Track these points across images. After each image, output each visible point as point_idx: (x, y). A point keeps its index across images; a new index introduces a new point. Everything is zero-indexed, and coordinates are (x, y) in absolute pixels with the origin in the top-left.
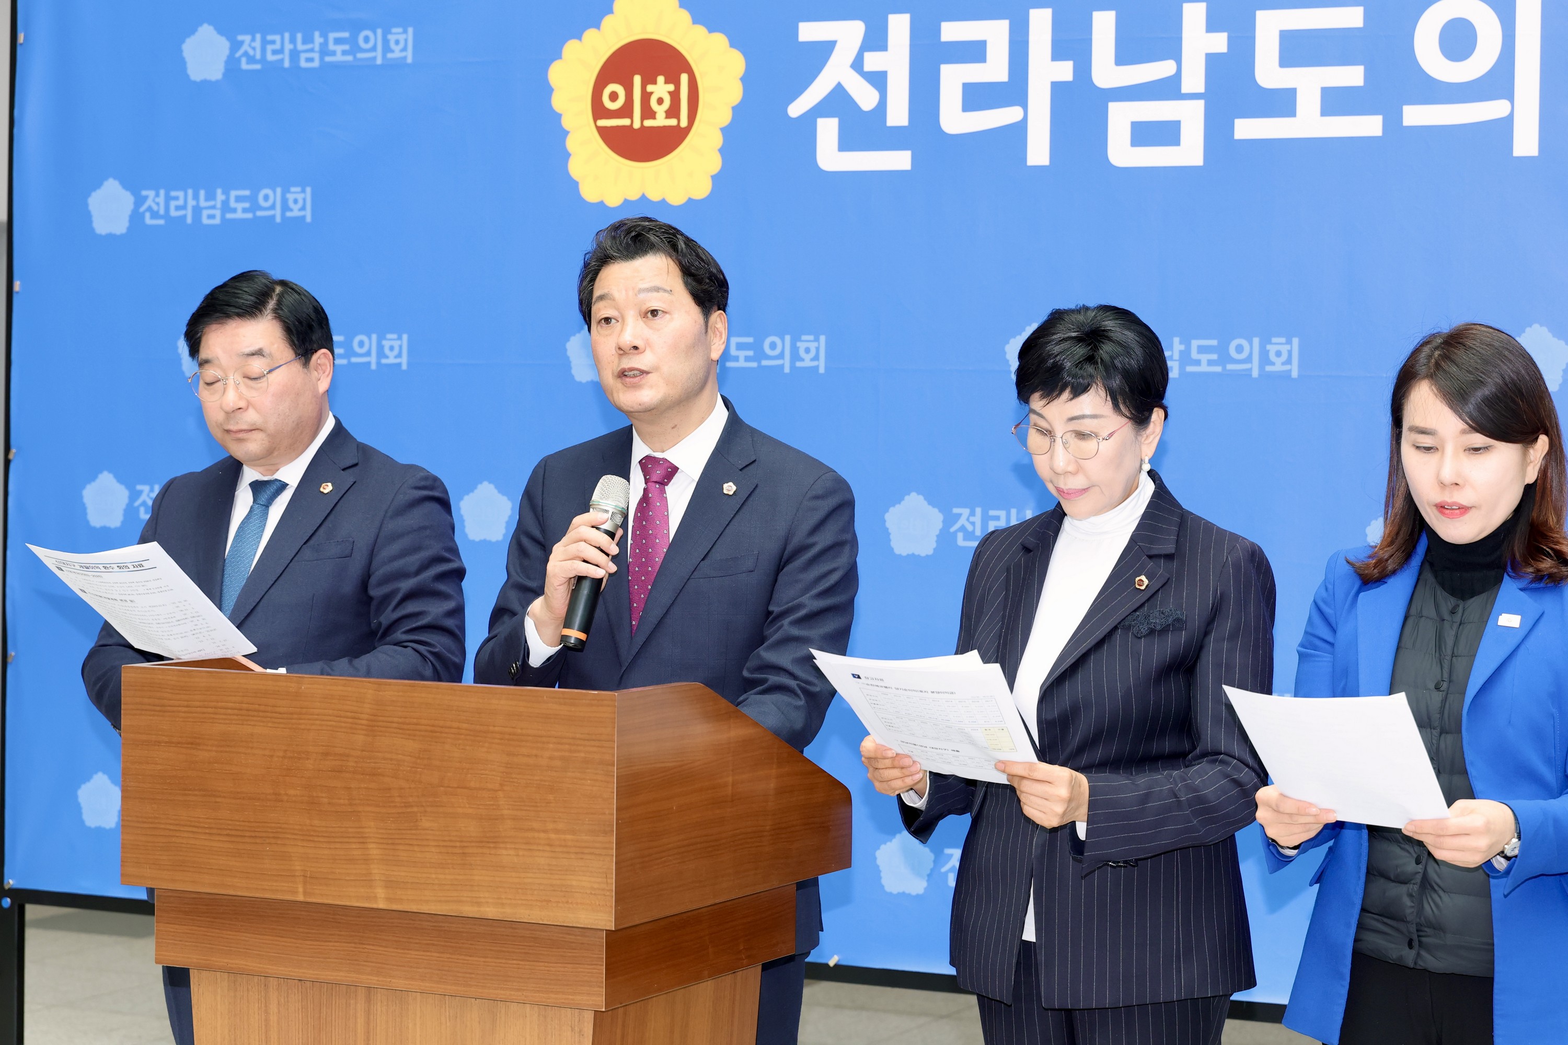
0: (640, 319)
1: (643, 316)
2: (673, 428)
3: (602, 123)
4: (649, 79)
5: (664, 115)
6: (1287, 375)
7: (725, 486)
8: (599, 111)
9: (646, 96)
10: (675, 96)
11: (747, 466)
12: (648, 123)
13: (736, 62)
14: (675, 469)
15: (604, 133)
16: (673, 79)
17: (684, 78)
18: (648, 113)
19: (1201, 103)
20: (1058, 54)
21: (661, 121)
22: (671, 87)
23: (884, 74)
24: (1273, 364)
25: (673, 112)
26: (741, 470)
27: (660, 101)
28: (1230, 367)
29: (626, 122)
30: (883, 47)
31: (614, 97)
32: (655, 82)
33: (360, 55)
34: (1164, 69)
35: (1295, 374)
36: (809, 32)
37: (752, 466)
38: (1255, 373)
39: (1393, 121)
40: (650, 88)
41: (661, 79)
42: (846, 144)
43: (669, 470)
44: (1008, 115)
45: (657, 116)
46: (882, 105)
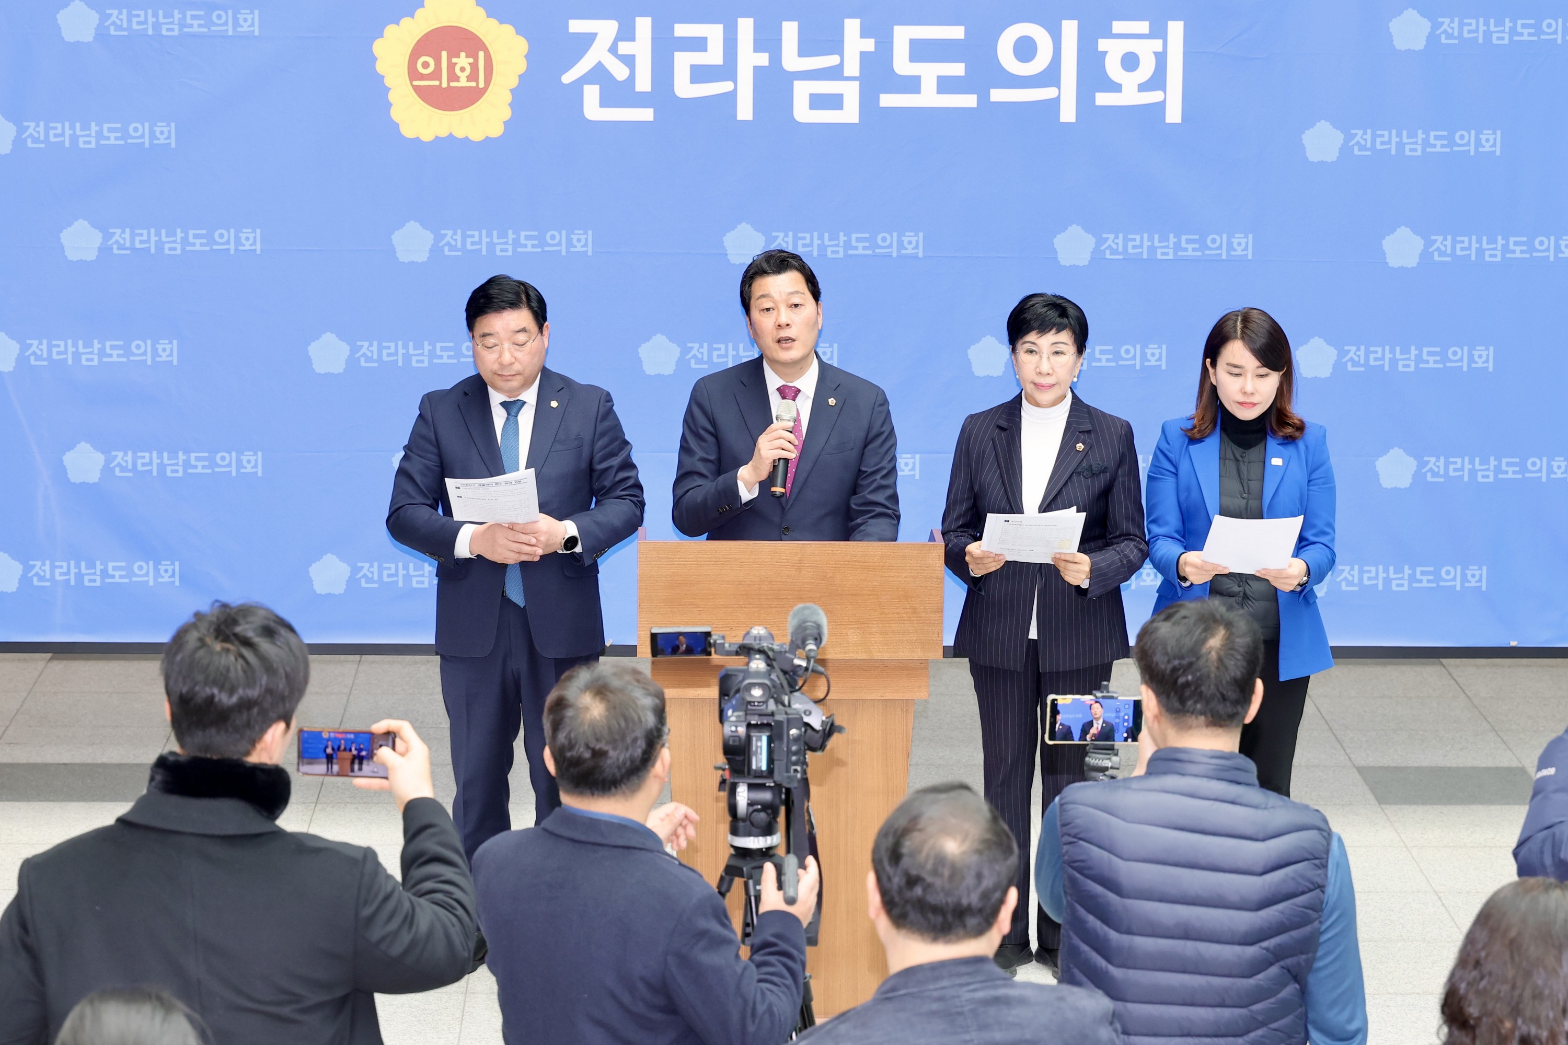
0: (788, 309)
1: (789, 307)
2: (800, 369)
3: (416, 83)
4: (453, 54)
5: (466, 79)
6: (915, 257)
7: (829, 401)
8: (414, 74)
9: (451, 66)
10: (475, 67)
11: (837, 389)
12: (453, 84)
13: (521, 45)
14: (799, 391)
15: (417, 89)
16: (473, 54)
17: (481, 55)
18: (453, 77)
19: (857, 83)
20: (758, 48)
21: (463, 82)
22: (471, 60)
23: (632, 57)
24: (906, 249)
25: (473, 76)
26: (834, 390)
27: (463, 69)
28: (877, 251)
29: (437, 83)
30: (633, 39)
31: (426, 65)
32: (458, 57)
33: (213, 28)
34: (832, 60)
35: (921, 255)
36: (577, 26)
37: (840, 387)
38: (895, 254)
39: (984, 98)
40: (454, 60)
41: (463, 54)
42: (605, 102)
44: (724, 87)
45: (461, 79)
46: (632, 77)
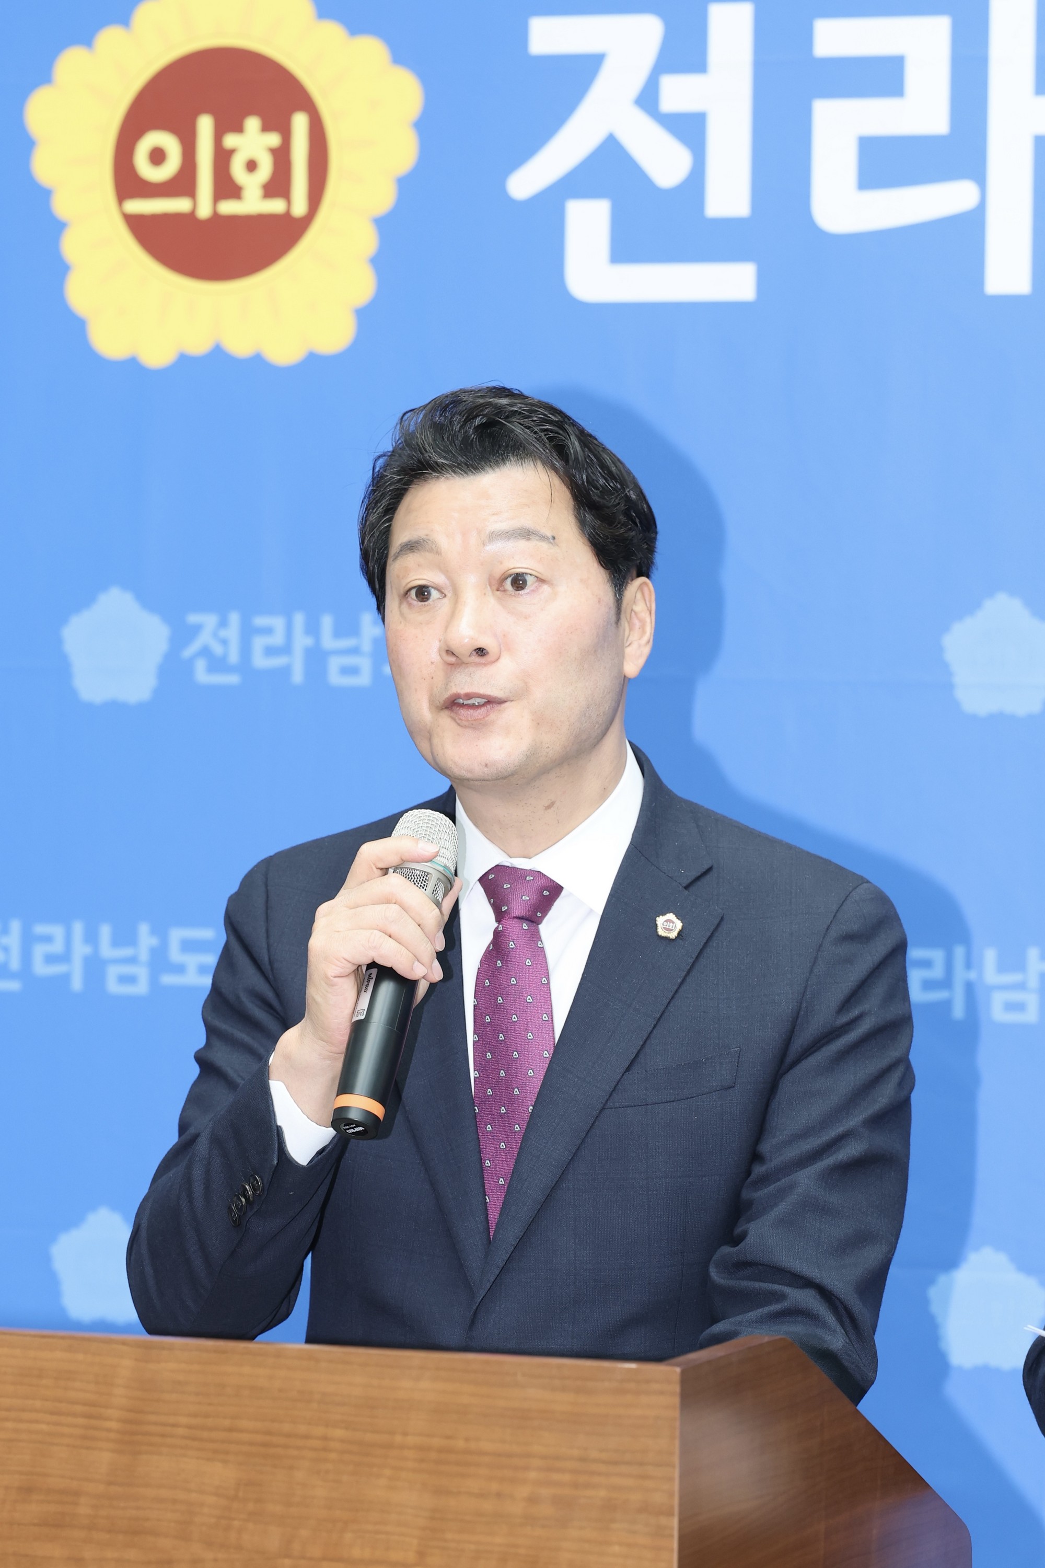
0: (490, 593)
1: (495, 588)
2: (548, 807)
3: (133, 207)
4: (229, 124)
5: (259, 192)
7: (660, 920)
8: (127, 183)
9: (223, 157)
10: (281, 156)
11: (698, 879)
12: (227, 208)
13: (405, 94)
14: (556, 890)
15: (137, 225)
16: (277, 123)
18: (227, 188)
21: (253, 203)
22: (274, 139)
23: (700, 118)
25: (278, 187)
26: (686, 888)
27: (252, 166)
29: (180, 205)
30: (699, 65)
31: (158, 156)
32: (240, 130)
36: (550, 35)
37: (708, 877)
40: (230, 140)
41: (253, 124)
42: (625, 248)
43: (546, 893)
44: (948, 198)
45: (246, 194)
46: (696, 179)
